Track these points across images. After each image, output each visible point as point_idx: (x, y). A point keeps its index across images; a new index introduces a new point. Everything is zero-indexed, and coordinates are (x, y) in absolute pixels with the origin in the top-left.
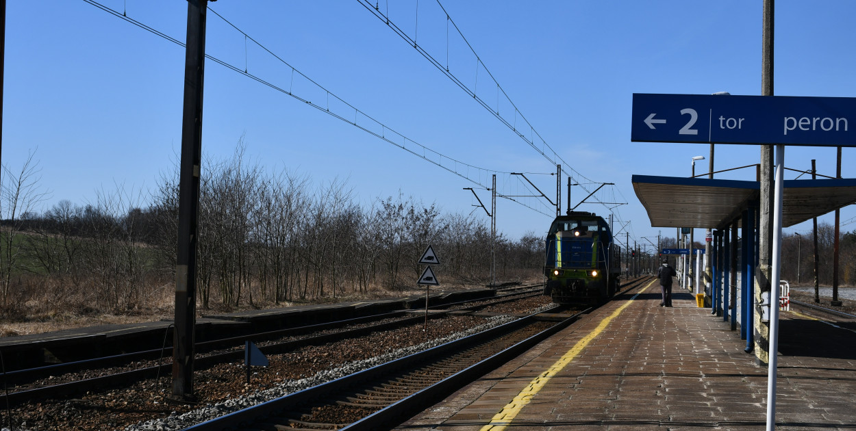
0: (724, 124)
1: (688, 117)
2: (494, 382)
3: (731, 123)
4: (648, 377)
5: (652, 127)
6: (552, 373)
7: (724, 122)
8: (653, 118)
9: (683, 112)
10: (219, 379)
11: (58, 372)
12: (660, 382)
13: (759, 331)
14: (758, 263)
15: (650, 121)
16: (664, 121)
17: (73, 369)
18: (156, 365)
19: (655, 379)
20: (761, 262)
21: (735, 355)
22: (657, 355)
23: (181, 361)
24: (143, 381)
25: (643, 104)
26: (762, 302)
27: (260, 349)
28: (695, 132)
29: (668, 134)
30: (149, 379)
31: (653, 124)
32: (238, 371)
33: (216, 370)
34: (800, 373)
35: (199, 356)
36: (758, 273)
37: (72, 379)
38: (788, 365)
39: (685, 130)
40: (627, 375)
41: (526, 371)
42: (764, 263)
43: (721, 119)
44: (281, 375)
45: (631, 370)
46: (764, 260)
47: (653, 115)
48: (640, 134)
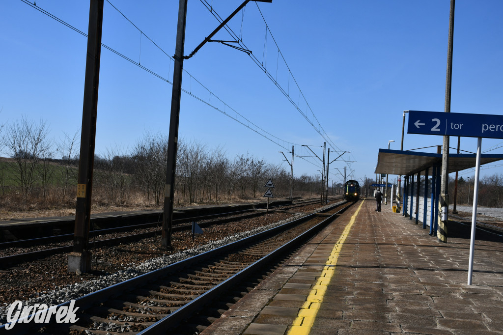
0: (453, 127)
1: (436, 123)
2: (316, 245)
3: (457, 126)
4: (390, 246)
5: (418, 127)
6: (342, 242)
7: (453, 126)
8: (419, 123)
9: (433, 120)
10: (179, 239)
11: (103, 233)
12: (396, 248)
13: (440, 225)
14: (440, 193)
15: (417, 124)
16: (424, 124)
17: (110, 232)
18: (147, 232)
19: (393, 246)
20: (442, 192)
21: (425, 236)
22: (387, 235)
23: (166, 230)
24: (144, 239)
25: (414, 115)
26: (441, 211)
27: (198, 225)
28: (439, 130)
29: (426, 130)
30: (147, 238)
31: (419, 125)
32: (186, 236)
33: (176, 235)
34: (460, 246)
35: (174, 227)
36: (440, 198)
37: (109, 237)
38: (451, 242)
39: (434, 129)
40: (379, 244)
41: (328, 241)
42: (443, 193)
43: (452, 124)
44: (206, 238)
45: (380, 242)
46: (443, 191)
47: (418, 121)
48: (412, 130)
